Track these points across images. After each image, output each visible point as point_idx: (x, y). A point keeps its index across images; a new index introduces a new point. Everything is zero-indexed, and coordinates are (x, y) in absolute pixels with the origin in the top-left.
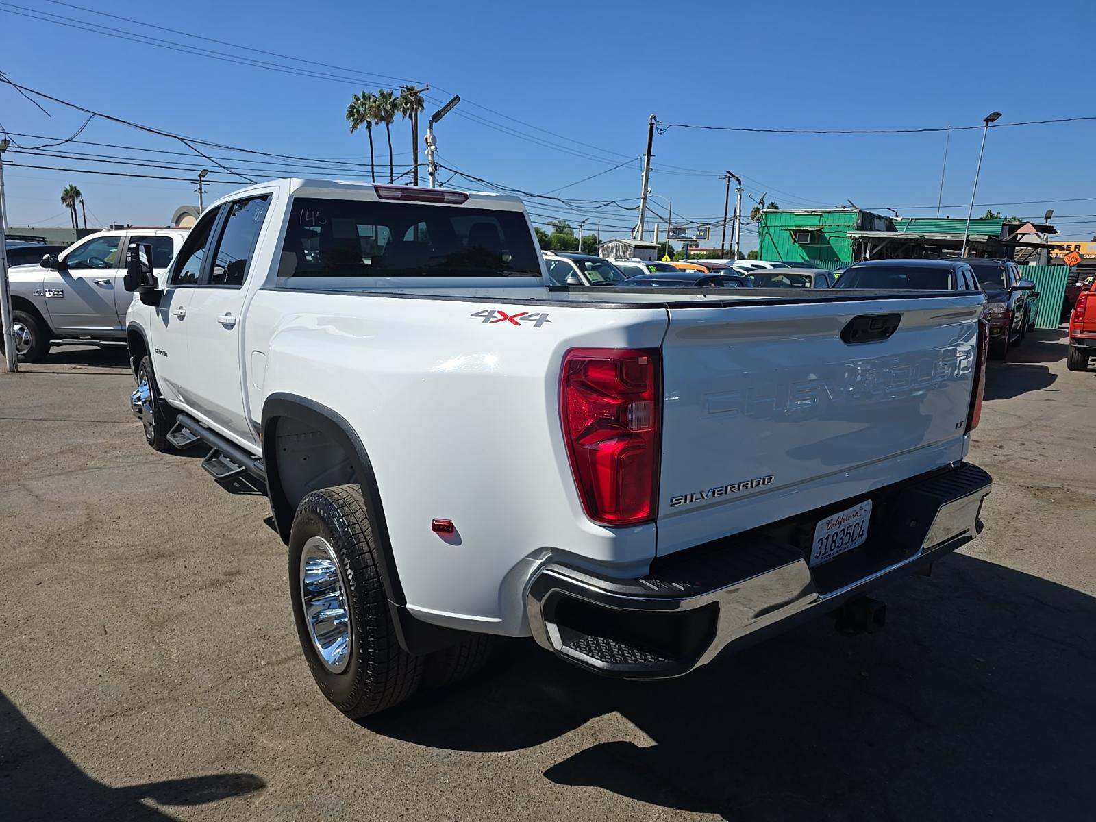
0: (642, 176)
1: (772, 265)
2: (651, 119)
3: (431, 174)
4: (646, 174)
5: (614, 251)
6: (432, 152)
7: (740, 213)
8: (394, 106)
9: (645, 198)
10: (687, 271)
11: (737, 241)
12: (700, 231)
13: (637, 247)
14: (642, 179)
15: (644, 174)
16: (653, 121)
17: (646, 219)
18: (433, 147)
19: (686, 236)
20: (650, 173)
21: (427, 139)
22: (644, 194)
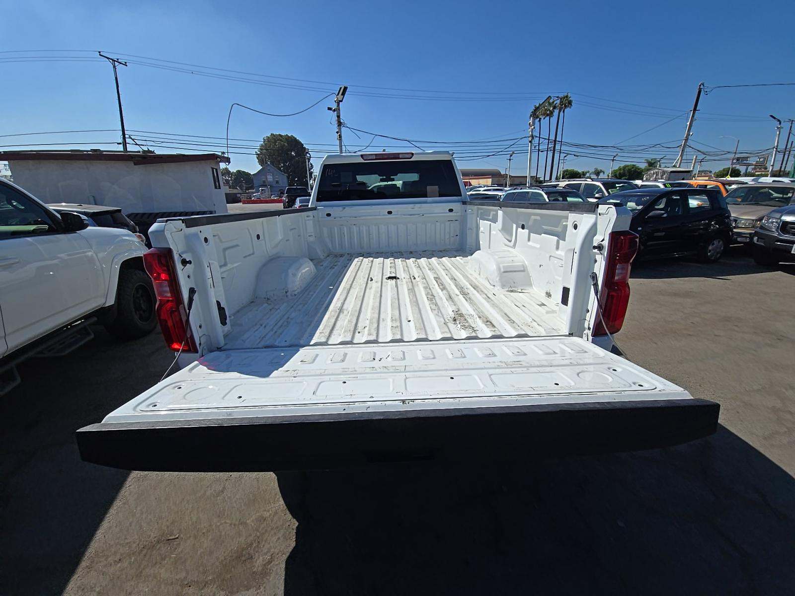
0: (687, 125)
1: (791, 181)
2: (700, 86)
3: (530, 142)
4: (690, 124)
5: (655, 176)
6: (532, 130)
7: (777, 144)
8: (555, 107)
9: (686, 140)
10: (708, 187)
11: (772, 164)
12: (760, 158)
13: (672, 172)
14: (686, 127)
15: (688, 123)
16: (702, 87)
17: (685, 153)
18: (533, 127)
19: (748, 162)
20: (694, 122)
21: (530, 123)
22: (686, 137)
